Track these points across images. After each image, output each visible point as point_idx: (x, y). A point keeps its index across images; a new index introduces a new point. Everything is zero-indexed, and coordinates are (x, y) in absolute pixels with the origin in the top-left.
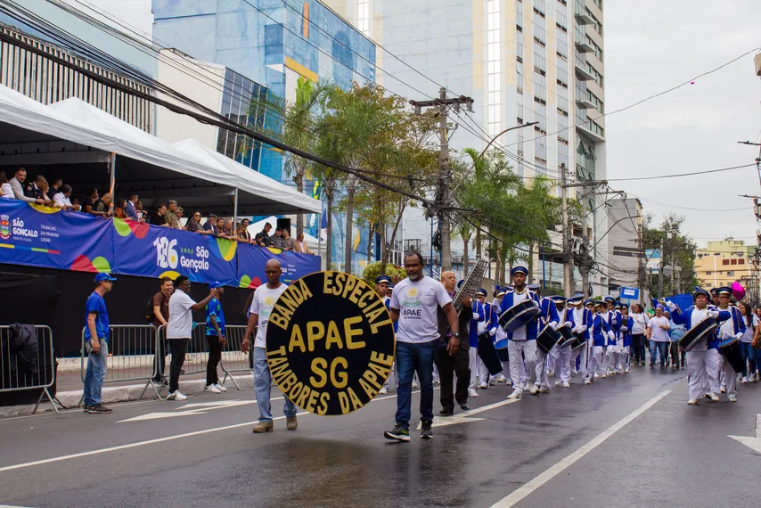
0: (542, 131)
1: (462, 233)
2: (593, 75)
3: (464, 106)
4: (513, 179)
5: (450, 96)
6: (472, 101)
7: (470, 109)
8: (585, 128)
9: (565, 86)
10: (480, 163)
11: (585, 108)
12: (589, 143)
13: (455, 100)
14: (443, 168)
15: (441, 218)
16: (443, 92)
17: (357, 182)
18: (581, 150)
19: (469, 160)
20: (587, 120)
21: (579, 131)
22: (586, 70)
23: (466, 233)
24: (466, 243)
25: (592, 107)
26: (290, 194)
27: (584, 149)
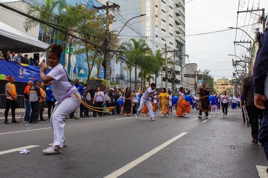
0: (164, 40)
1: (129, 68)
2: (181, 23)
3: (116, 9)
4: (148, 49)
5: (110, 4)
6: (119, 7)
7: (119, 10)
8: (179, 40)
9: (172, 26)
10: (136, 44)
11: (179, 34)
12: (180, 45)
13: (112, 6)
14: (107, 34)
15: (105, 54)
16: (107, 3)
17: (73, 40)
18: (177, 47)
19: (132, 42)
20: (179, 38)
21: (176, 41)
22: (179, 22)
23: (130, 69)
24: (130, 71)
25: (181, 33)
26: (34, 41)
27: (178, 47)
